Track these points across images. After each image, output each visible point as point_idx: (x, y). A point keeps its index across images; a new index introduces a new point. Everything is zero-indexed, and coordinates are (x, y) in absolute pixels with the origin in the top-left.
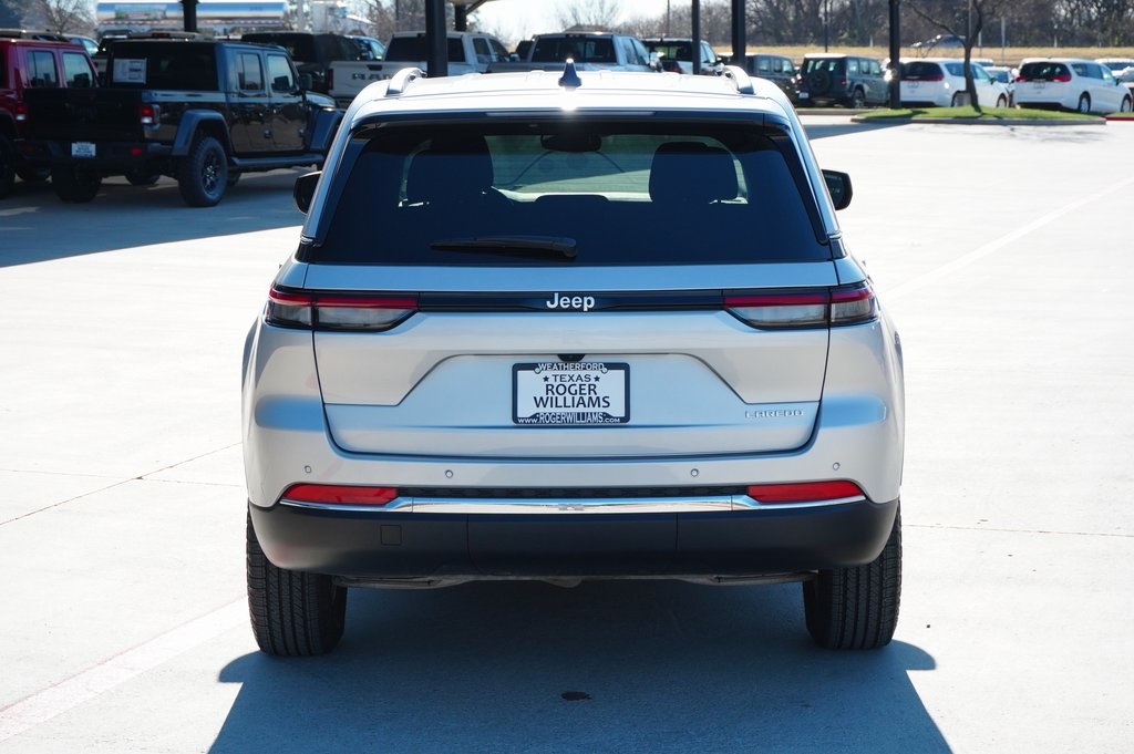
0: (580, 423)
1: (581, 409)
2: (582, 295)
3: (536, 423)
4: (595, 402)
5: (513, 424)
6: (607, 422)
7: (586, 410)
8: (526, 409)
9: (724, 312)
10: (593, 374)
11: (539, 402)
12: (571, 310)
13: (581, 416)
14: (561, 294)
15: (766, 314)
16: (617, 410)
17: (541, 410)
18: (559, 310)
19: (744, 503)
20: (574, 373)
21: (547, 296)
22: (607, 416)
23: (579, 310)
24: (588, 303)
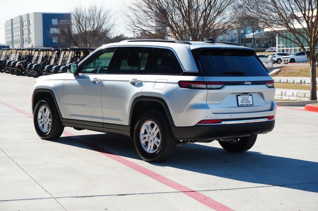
0: (247, 106)
1: (247, 103)
2: (249, 81)
3: (242, 106)
4: (248, 102)
5: (237, 106)
6: (251, 106)
7: (248, 103)
8: (240, 104)
9: (265, 85)
10: (248, 96)
11: (241, 102)
13: (247, 104)
14: (247, 81)
17: (242, 104)
18: (246, 84)
19: (267, 119)
20: (245, 96)
21: (245, 82)
22: (250, 104)
23: (249, 84)
24: (250, 83)
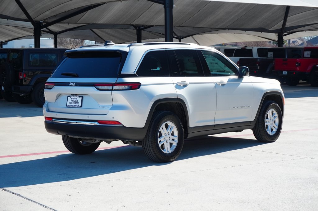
0: (75, 107)
1: (75, 104)
2: (74, 83)
3: (69, 107)
4: (77, 103)
5: (66, 107)
6: (78, 107)
8: (68, 105)
9: (94, 87)
10: (78, 98)
11: (70, 103)
12: (72, 86)
13: (75, 106)
15: (100, 87)
16: (80, 105)
17: (70, 104)
18: (70, 86)
19: (96, 124)
20: (75, 97)
21: (69, 83)
22: (78, 106)
23: (73, 86)
24: (74, 84)
